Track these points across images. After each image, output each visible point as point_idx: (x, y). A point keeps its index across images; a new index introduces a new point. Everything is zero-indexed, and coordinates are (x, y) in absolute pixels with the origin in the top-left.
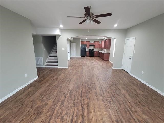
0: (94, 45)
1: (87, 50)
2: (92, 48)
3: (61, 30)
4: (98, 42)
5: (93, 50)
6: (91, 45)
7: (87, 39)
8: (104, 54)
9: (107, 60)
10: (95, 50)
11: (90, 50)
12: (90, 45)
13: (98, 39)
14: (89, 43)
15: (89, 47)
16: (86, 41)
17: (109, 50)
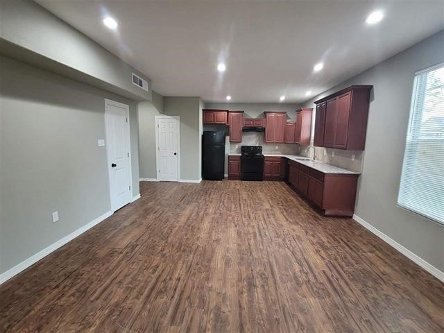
0: (263, 130)
1: (231, 150)
2: (251, 141)
4: (279, 115)
5: (259, 149)
6: (249, 129)
7: (229, 98)
8: (326, 178)
9: (341, 213)
10: (268, 152)
11: (244, 149)
12: (243, 130)
13: (282, 99)
14: (242, 121)
15: (241, 138)
16: (228, 112)
17: (354, 156)
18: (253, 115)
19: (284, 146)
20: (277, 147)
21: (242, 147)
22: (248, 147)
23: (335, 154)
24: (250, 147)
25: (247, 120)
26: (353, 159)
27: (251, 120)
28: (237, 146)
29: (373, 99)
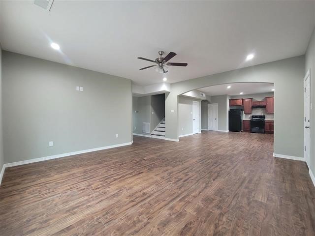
0: (265, 107)
1: (246, 118)
2: (259, 113)
3: (171, 85)
5: (264, 117)
6: (255, 107)
7: (241, 93)
14: (251, 103)
15: (251, 112)
16: (243, 100)
18: (259, 99)
21: (253, 116)
22: (256, 116)
25: (254, 102)
28: (249, 116)
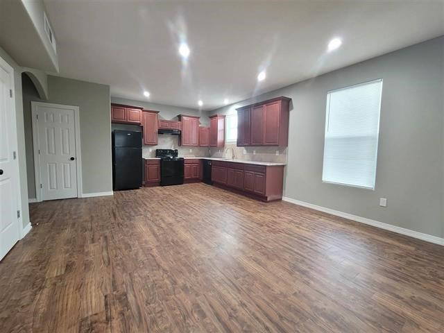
0: (179, 133)
2: (166, 144)
4: (193, 120)
6: (164, 132)
8: (267, 170)
11: (159, 152)
12: (159, 133)
13: (200, 103)
14: (158, 122)
15: (157, 140)
17: (278, 152)
18: (167, 117)
19: (197, 150)
20: (191, 151)
21: (157, 150)
22: (163, 150)
23: (257, 152)
24: (166, 150)
25: (162, 121)
26: (277, 154)
27: (167, 122)
28: (152, 150)
29: (292, 109)
